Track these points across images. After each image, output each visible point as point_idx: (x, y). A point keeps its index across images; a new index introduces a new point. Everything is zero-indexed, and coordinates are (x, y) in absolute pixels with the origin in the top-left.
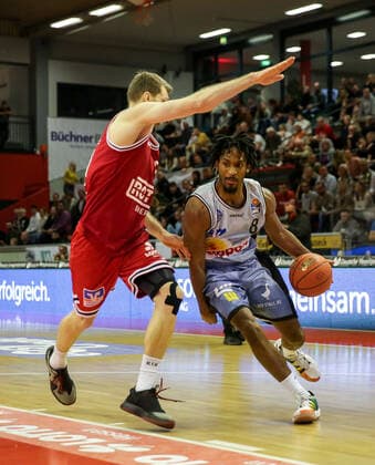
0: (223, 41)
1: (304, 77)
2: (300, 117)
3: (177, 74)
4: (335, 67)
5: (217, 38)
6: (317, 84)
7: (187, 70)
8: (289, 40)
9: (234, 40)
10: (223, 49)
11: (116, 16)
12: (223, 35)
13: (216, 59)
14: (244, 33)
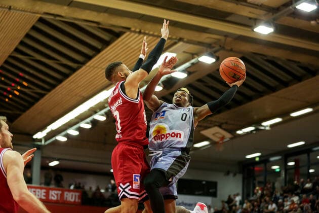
0: (257, 159)
1: (296, 177)
2: (294, 195)
3: (235, 175)
4: (312, 173)
5: (254, 158)
6: (302, 180)
7: (240, 173)
8: (289, 159)
9: (263, 159)
10: (257, 163)
11: (207, 147)
12: (257, 157)
13: (254, 168)
14: (267, 156)
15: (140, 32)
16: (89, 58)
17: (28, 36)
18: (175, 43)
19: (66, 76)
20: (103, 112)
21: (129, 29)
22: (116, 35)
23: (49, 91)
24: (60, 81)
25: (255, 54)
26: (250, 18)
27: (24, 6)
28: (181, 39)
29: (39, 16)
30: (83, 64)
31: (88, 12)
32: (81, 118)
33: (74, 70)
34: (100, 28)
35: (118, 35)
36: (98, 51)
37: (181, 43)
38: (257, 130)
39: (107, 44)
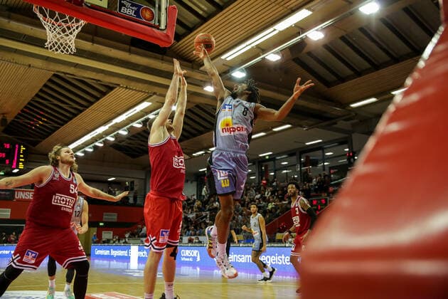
0: (267, 157)
5: (265, 156)
7: (195, 181)
13: (204, 177)
15: (126, 88)
16: (92, 103)
17: (45, 86)
18: (151, 96)
19: (75, 115)
20: (101, 140)
21: (119, 85)
22: (110, 88)
23: (62, 125)
24: (71, 119)
25: (206, 104)
26: (201, 81)
27: (41, 65)
28: (155, 93)
29: (53, 73)
30: (87, 107)
31: (89, 72)
32: (86, 144)
33: (81, 111)
34: (102, 85)
35: (111, 89)
36: (98, 99)
37: (155, 96)
38: (206, 153)
39: (104, 94)
